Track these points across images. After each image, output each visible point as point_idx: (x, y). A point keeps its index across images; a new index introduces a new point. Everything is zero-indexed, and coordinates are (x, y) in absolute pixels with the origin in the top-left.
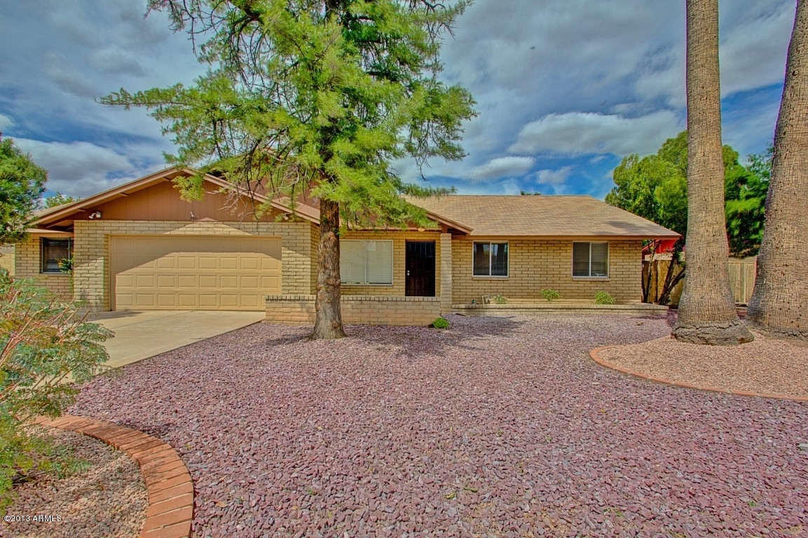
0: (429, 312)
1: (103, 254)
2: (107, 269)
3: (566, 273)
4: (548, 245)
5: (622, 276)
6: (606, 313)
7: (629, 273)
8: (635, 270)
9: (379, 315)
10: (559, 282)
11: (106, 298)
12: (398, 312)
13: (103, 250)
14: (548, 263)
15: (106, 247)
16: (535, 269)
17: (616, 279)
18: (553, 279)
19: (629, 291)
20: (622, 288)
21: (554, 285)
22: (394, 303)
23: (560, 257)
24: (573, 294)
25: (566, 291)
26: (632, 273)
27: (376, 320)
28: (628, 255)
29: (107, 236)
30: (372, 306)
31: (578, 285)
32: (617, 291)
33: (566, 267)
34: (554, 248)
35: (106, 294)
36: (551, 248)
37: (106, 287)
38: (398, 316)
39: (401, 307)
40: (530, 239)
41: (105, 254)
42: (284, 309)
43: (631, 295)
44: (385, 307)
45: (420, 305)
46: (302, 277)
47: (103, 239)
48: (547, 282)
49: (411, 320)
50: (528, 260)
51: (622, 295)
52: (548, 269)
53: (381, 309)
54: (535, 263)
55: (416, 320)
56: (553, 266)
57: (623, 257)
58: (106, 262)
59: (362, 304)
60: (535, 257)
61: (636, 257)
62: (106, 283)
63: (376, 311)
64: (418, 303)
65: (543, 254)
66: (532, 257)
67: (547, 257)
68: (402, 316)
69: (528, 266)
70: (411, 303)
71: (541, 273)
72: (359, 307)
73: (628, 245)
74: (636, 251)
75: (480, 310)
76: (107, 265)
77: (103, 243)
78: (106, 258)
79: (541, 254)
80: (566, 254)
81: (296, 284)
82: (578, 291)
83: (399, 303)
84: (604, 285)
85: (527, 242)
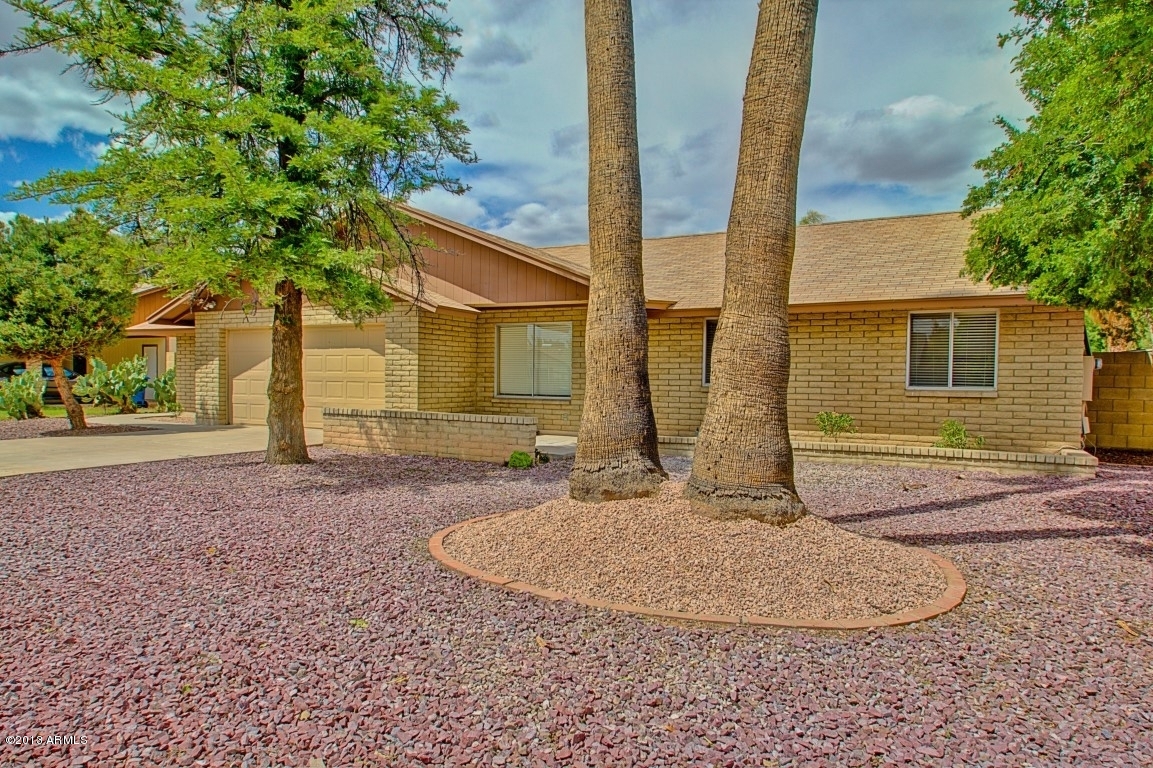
0: (514, 441)
1: (217, 353)
2: (223, 372)
3: (892, 379)
4: (851, 322)
5: (1029, 387)
6: (935, 467)
7: (1047, 380)
8: (1065, 373)
9: (449, 443)
10: (876, 398)
11: (223, 408)
12: (473, 438)
13: (218, 349)
14: (850, 360)
15: (222, 345)
16: (822, 372)
17: (1013, 394)
18: (862, 391)
19: (1047, 422)
20: (1028, 415)
21: (863, 404)
22: (467, 424)
23: (878, 347)
24: (906, 425)
25: (891, 418)
26: (1057, 380)
27: (444, 450)
28: (1047, 338)
29: (223, 331)
30: (440, 428)
31: (918, 405)
32: (1013, 422)
33: (891, 366)
34: (865, 328)
35: (223, 403)
36: (857, 328)
37: (222, 394)
38: (473, 445)
39: (475, 432)
40: (814, 310)
41: (221, 353)
42: (341, 428)
43: (1053, 430)
44: (456, 430)
45: (501, 429)
46: (407, 384)
47: (217, 335)
48: (849, 398)
49: (489, 453)
50: (809, 354)
51: (1028, 429)
52: (850, 372)
53: (451, 433)
54: (823, 360)
55: (496, 453)
56: (863, 366)
57: (1031, 345)
58: (222, 363)
59: (428, 424)
60: (823, 347)
61: (1066, 344)
62: (223, 390)
63: (445, 436)
64: (499, 426)
65: (840, 341)
66: (818, 348)
67: (850, 347)
68: (477, 445)
69: (809, 366)
70: (490, 426)
71: (835, 378)
72: (425, 428)
73: (1047, 317)
74: (1067, 330)
75: (679, 447)
76: (223, 367)
77: (218, 339)
78: (222, 358)
79: (835, 341)
80: (891, 340)
81: (401, 394)
82: (919, 419)
83: (474, 425)
84: (982, 407)
85: (806, 317)
